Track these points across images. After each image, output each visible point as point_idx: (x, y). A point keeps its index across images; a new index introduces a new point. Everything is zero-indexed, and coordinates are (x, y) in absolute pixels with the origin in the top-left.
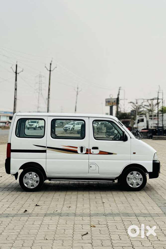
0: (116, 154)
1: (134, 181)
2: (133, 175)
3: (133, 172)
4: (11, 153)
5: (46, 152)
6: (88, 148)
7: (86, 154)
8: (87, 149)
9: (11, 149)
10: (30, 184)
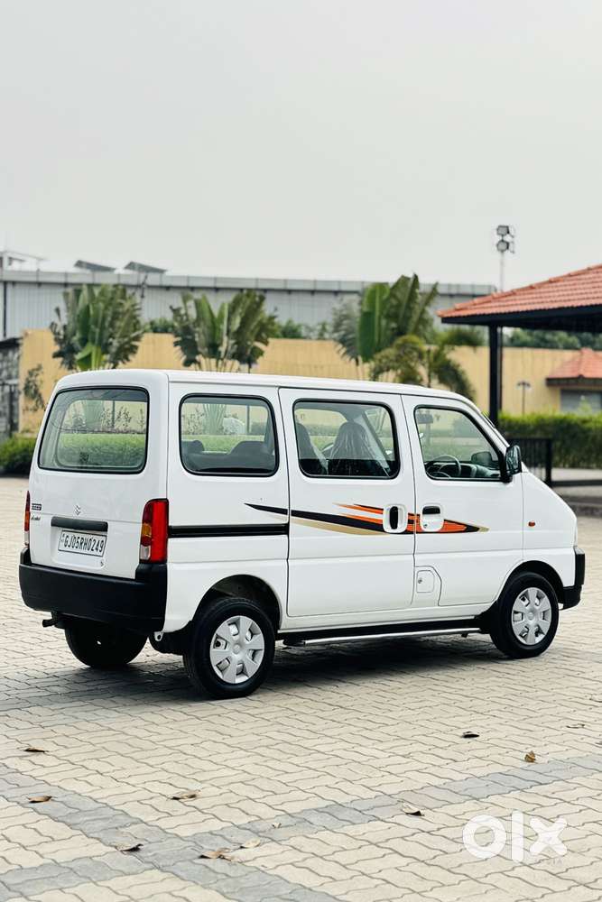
0: (487, 530)
1: (532, 623)
2: (527, 602)
3: (529, 589)
4: (171, 541)
5: (287, 533)
6: (413, 512)
7: (406, 532)
8: (409, 514)
9: (170, 524)
10: (234, 667)
